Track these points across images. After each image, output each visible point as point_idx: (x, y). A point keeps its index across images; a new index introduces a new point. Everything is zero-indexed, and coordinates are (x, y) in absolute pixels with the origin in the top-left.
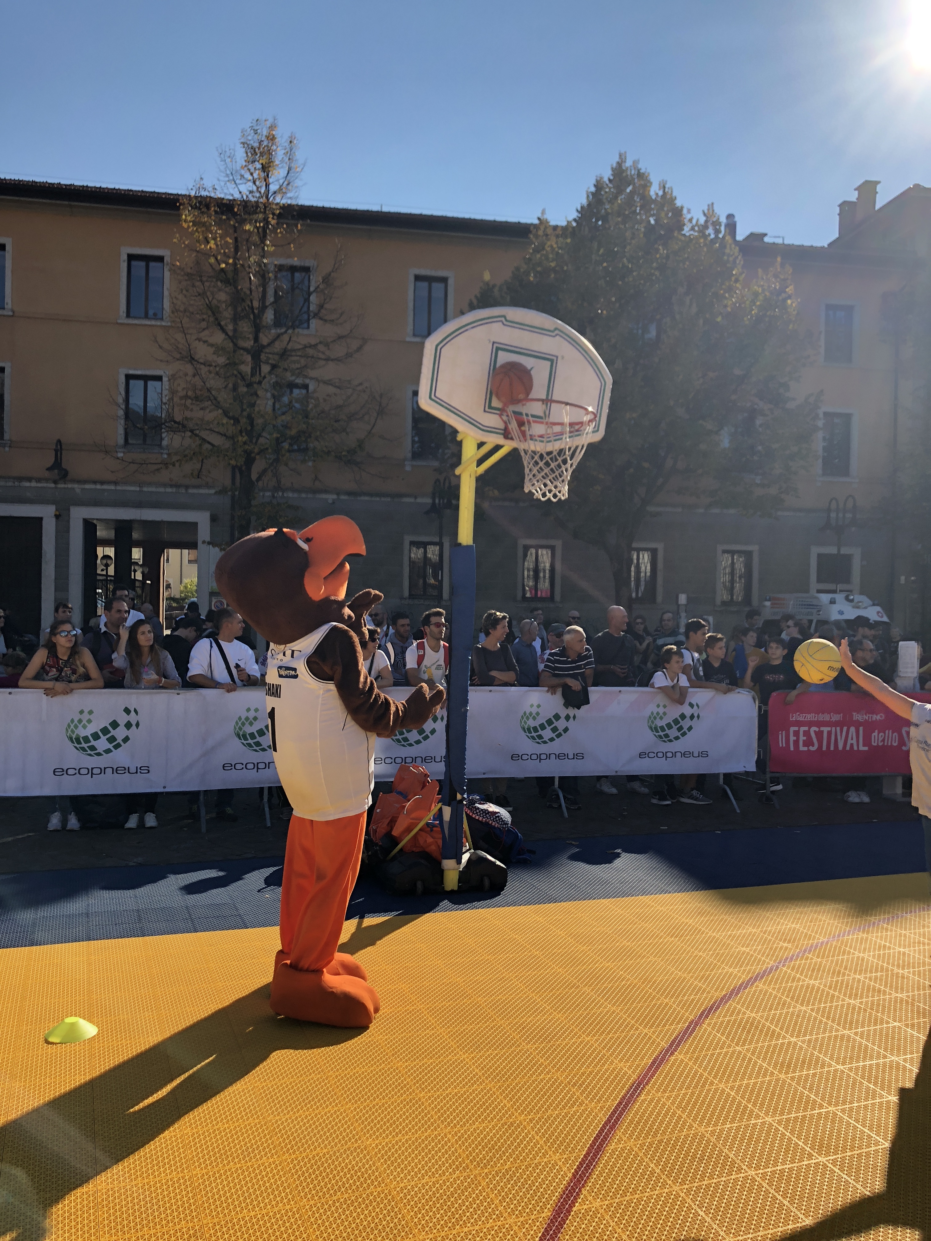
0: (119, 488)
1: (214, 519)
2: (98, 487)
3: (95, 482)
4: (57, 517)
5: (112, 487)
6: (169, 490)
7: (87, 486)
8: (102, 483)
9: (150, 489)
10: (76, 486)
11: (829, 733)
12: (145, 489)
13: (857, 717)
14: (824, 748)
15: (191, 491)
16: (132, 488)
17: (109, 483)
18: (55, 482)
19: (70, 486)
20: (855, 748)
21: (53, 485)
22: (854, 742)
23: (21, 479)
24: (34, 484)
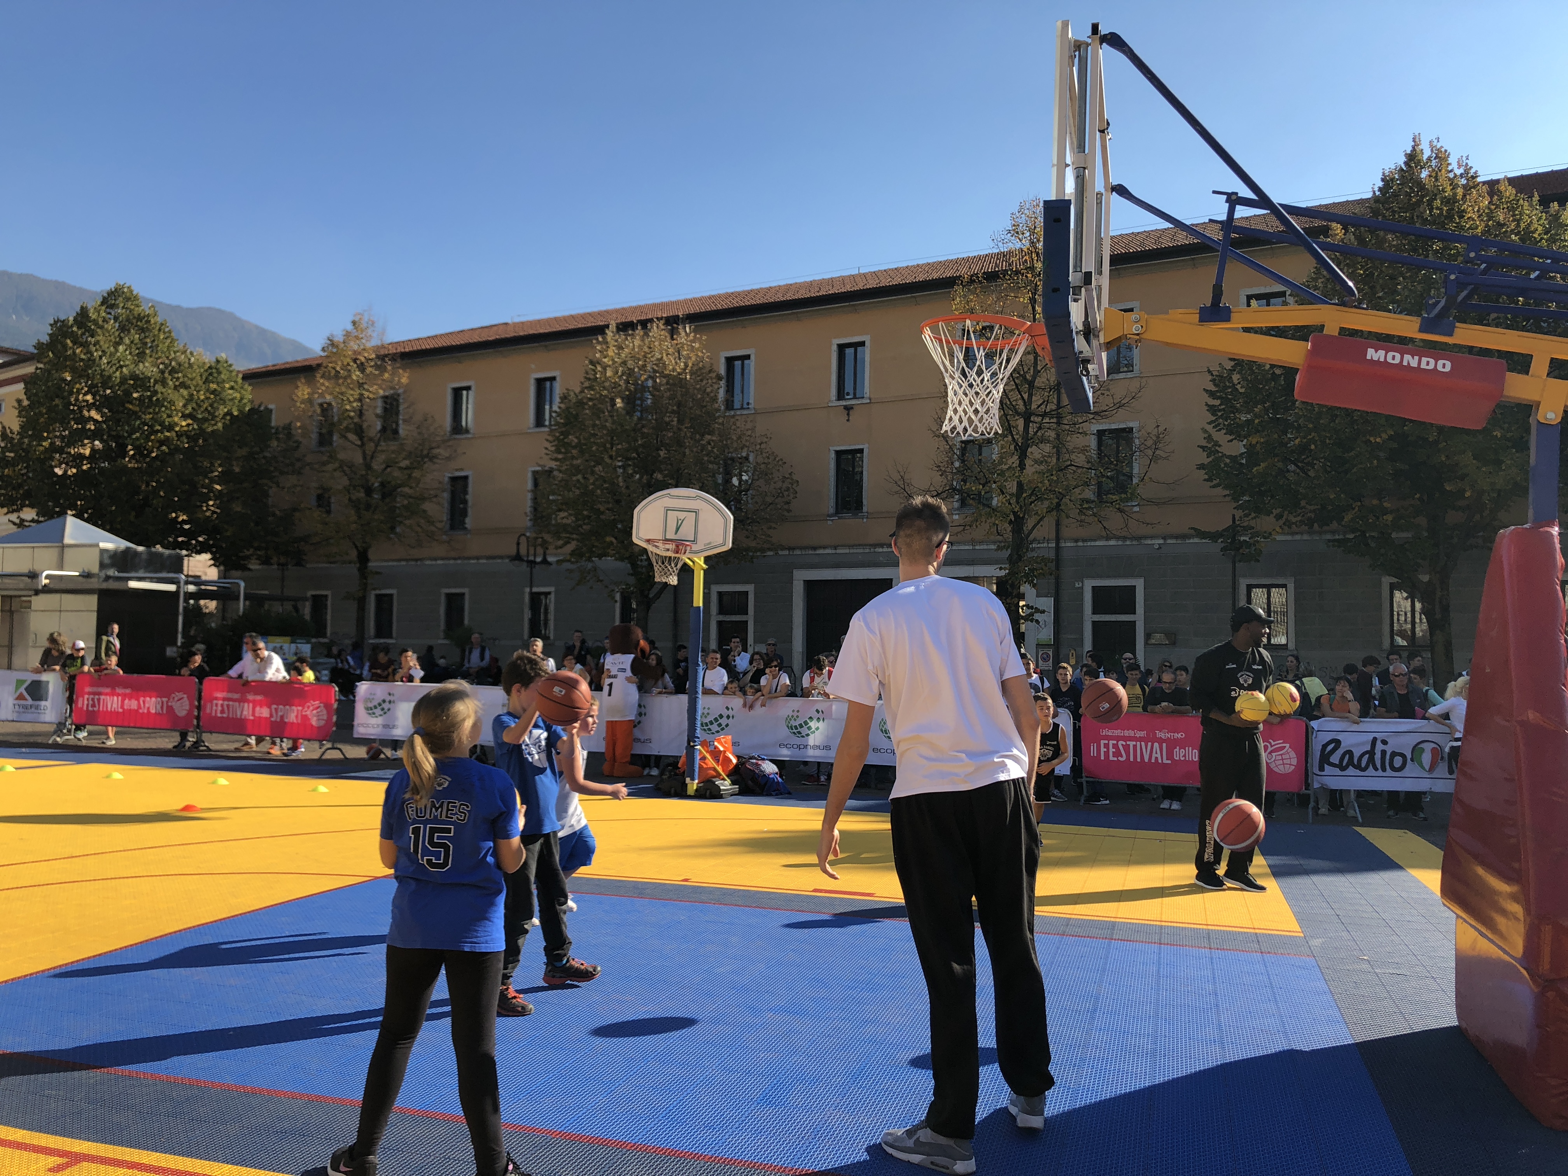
9: (982, 547)
11: (1135, 747)
13: (1159, 734)
14: (1132, 759)
16: (967, 547)
20: (1160, 761)
22: (1159, 756)
23: (875, 546)
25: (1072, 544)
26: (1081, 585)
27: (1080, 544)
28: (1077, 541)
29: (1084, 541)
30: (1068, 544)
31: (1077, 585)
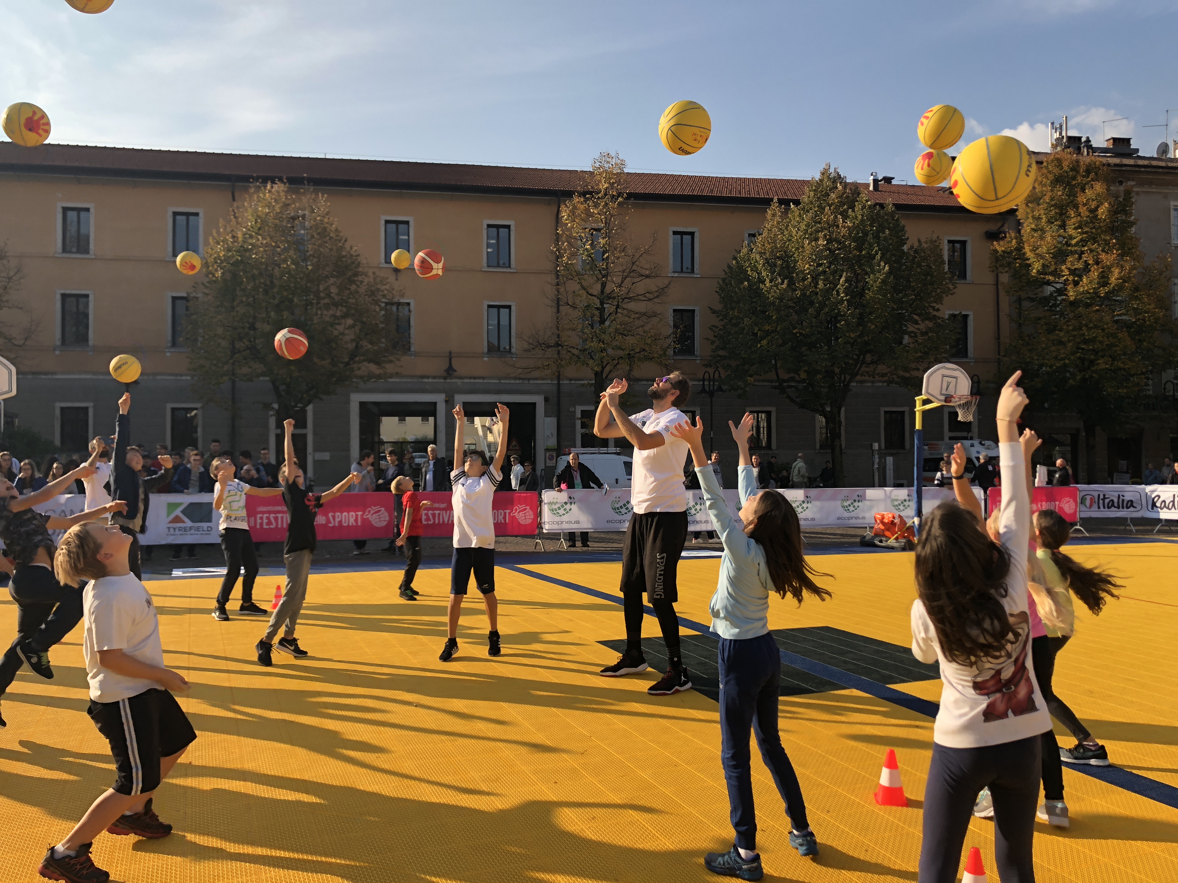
0: (485, 381)
1: (546, 400)
2: (472, 381)
3: (470, 378)
4: (446, 401)
5: (481, 381)
6: (518, 382)
7: (465, 381)
8: (475, 378)
9: (506, 381)
10: (458, 380)
12: (502, 381)
15: (531, 382)
16: (494, 381)
17: (479, 378)
18: (445, 378)
19: (454, 381)
21: (443, 381)
23: (422, 377)
24: (430, 380)
25: (568, 382)
26: (574, 409)
27: (573, 382)
28: (571, 380)
29: (576, 380)
30: (565, 382)
31: (571, 410)
